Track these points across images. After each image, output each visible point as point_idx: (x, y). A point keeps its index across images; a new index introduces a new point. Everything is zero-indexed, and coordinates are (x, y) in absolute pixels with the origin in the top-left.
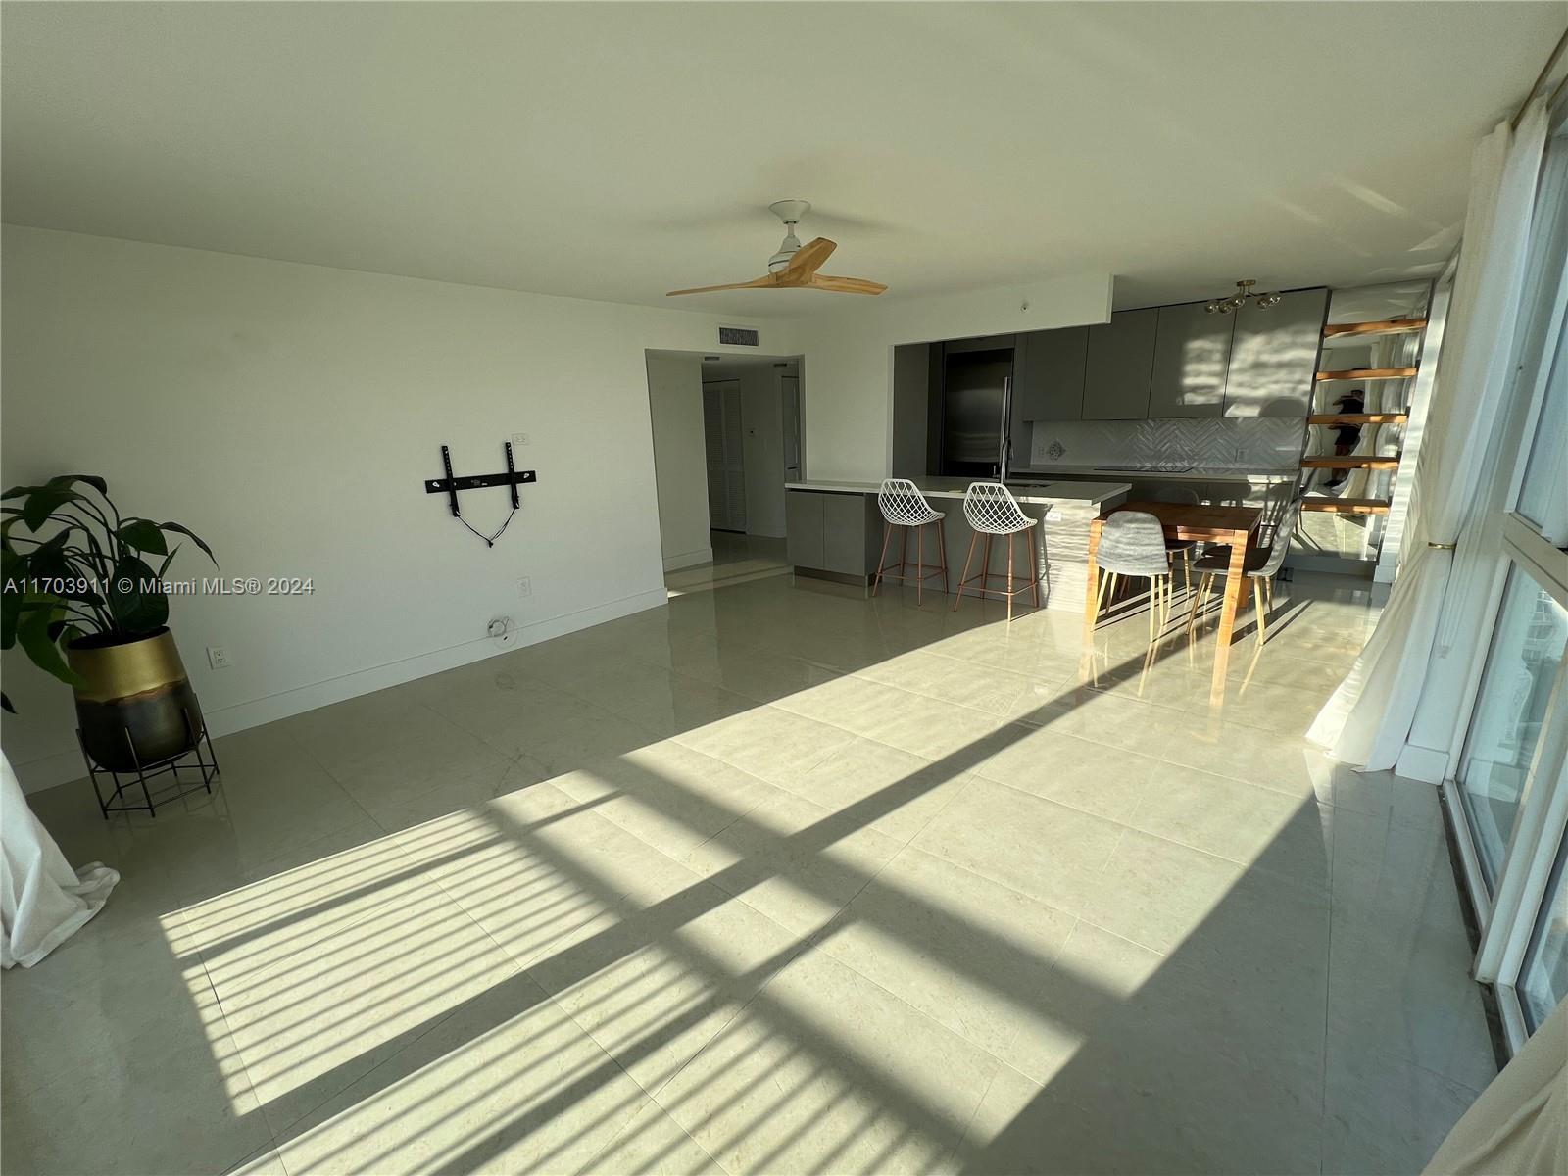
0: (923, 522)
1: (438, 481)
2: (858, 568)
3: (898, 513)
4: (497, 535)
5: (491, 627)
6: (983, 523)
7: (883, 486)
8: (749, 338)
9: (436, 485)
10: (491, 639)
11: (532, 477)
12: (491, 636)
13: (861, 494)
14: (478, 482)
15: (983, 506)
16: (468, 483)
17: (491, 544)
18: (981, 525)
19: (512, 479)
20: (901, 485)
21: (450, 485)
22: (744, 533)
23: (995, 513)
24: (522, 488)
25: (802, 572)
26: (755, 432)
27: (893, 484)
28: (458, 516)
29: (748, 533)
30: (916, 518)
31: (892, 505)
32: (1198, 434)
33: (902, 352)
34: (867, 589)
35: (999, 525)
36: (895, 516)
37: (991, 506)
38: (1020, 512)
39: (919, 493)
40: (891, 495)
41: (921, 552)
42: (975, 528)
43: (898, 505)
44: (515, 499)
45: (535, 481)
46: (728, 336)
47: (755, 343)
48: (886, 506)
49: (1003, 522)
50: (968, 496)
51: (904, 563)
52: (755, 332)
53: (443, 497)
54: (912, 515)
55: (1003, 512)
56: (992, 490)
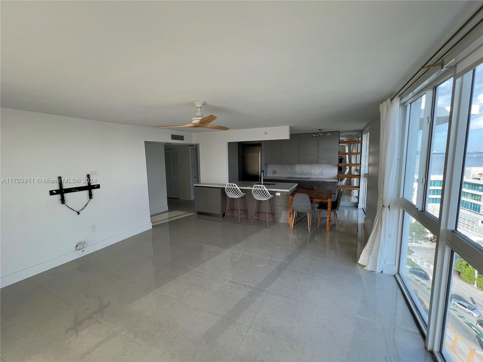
0: (239, 197)
1: (55, 191)
2: (219, 211)
3: (232, 194)
4: (82, 209)
5: (77, 246)
6: (258, 197)
7: (227, 186)
8: (181, 138)
9: (54, 192)
10: (77, 251)
11: (98, 187)
12: (77, 250)
13: (219, 188)
14: (74, 190)
15: (258, 192)
16: (69, 190)
17: (79, 213)
18: (257, 197)
19: (90, 188)
20: (232, 185)
21: (62, 192)
22: (179, 199)
23: (262, 194)
24: (94, 191)
25: (200, 213)
26: (183, 166)
27: (229, 185)
28: (64, 204)
29: (180, 199)
30: (237, 195)
31: (230, 192)
32: (311, 168)
33: (230, 144)
34: (222, 218)
35: (263, 198)
36: (231, 195)
37: (260, 192)
38: (269, 193)
39: (238, 188)
40: (229, 188)
41: (239, 206)
42: (256, 198)
43: (232, 192)
44: (91, 196)
45: (100, 188)
46: (174, 137)
47: (183, 140)
48: (228, 192)
49: (264, 197)
50: (253, 188)
51: (233, 209)
52: (183, 136)
53: (58, 197)
54: (236, 195)
55: (263, 193)
56: (260, 187)
